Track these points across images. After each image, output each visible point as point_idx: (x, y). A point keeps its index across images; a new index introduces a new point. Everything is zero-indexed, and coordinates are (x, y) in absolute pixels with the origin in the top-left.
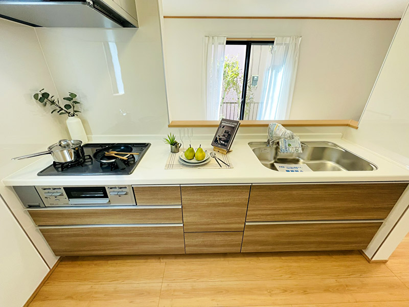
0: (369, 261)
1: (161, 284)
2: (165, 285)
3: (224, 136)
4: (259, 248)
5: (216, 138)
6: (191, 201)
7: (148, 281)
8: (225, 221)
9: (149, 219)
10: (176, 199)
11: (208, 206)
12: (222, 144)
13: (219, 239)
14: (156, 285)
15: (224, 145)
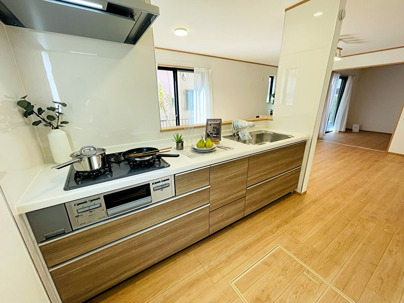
0: (300, 194)
1: (203, 269)
2: (206, 268)
3: (213, 130)
4: (254, 208)
5: (208, 134)
6: (216, 179)
7: (190, 273)
8: (235, 191)
9: (185, 208)
10: (206, 180)
11: (226, 180)
12: (214, 137)
13: (231, 209)
14: (199, 271)
15: (217, 137)
